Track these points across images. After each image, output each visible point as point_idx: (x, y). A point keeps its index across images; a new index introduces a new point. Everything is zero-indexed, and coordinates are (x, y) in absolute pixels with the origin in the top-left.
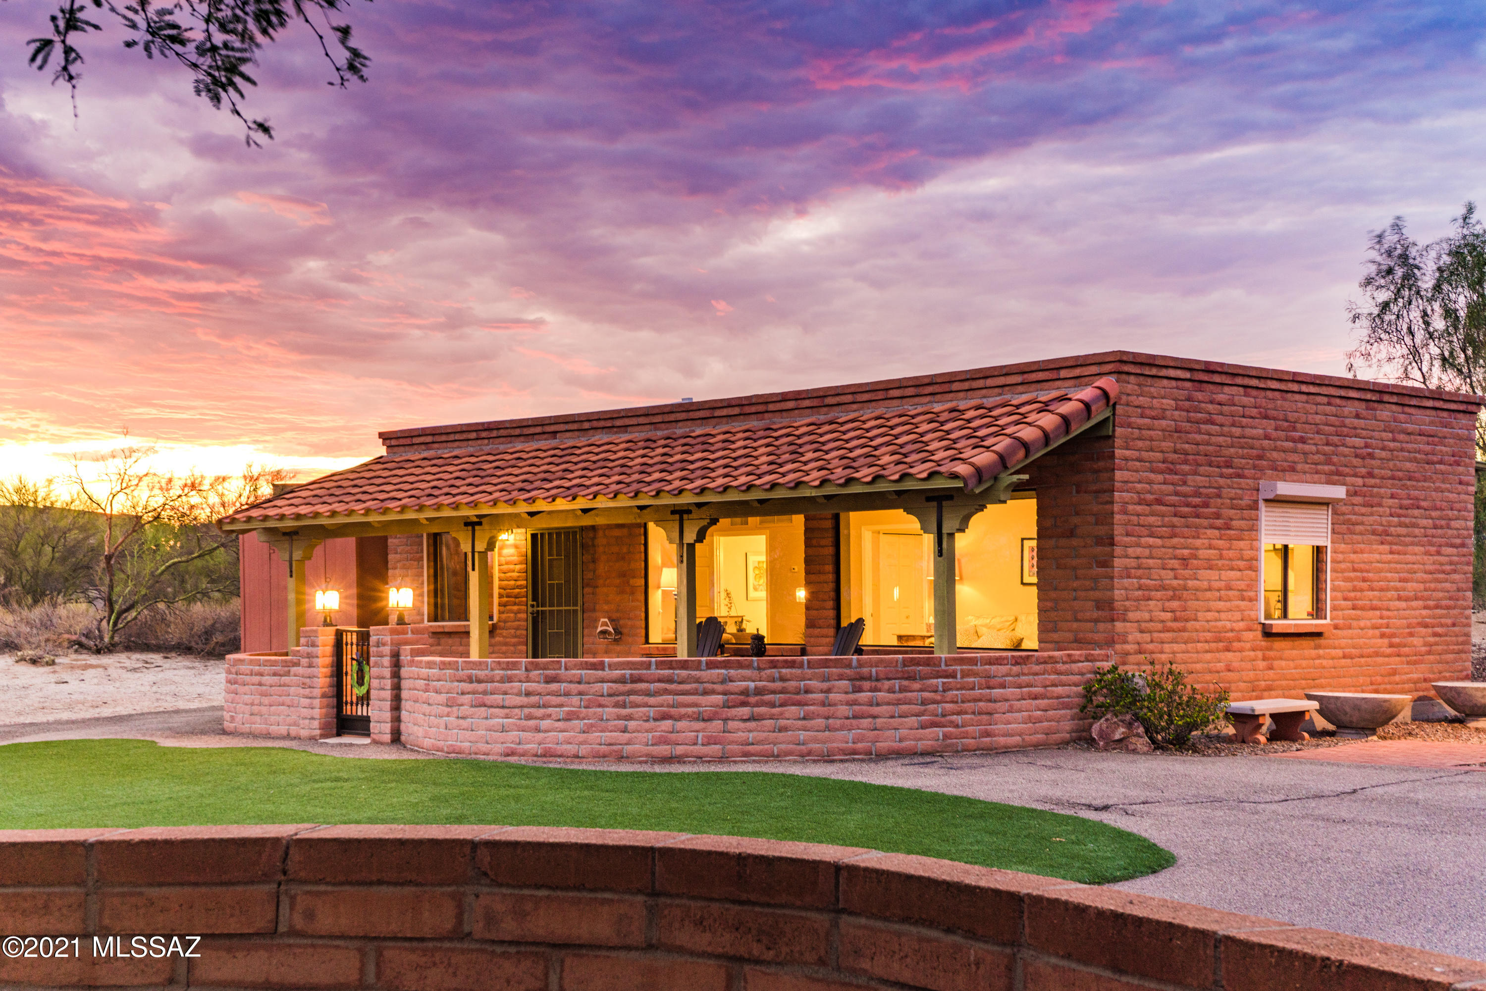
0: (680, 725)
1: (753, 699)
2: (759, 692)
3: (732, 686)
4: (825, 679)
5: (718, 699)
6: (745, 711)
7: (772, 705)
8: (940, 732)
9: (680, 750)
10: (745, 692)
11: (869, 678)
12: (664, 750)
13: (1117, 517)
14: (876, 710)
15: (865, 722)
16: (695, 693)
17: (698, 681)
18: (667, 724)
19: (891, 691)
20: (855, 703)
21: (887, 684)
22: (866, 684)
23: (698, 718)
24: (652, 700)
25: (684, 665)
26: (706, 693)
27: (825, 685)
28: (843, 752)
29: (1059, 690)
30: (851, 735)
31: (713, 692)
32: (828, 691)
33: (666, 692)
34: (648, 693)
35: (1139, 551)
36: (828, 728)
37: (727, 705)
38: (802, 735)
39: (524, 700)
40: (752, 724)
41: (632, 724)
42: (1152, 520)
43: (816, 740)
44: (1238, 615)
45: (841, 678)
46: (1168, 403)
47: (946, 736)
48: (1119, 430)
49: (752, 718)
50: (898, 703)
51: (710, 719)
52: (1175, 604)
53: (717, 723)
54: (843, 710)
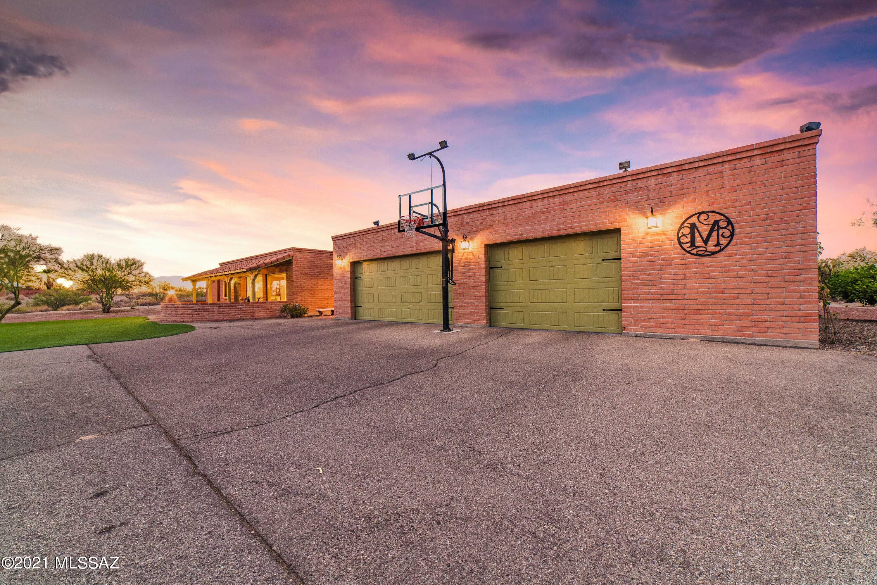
0: (185, 315)
1: (198, 311)
2: (199, 309)
3: (194, 308)
4: (212, 307)
5: (191, 311)
6: (196, 313)
7: (201, 312)
8: (239, 316)
9: (185, 320)
10: (196, 309)
11: (222, 306)
12: (182, 320)
13: (294, 277)
14: (224, 312)
15: (221, 315)
16: (187, 309)
17: (188, 307)
18: (183, 315)
19: (227, 309)
20: (219, 311)
21: (226, 307)
22: (222, 308)
23: (188, 314)
24: (180, 311)
25: (195, 304)
26: (189, 309)
27: (212, 308)
28: (216, 320)
29: (276, 308)
30: (218, 317)
31: (190, 309)
32: (213, 309)
33: (182, 309)
34: (180, 310)
35: (301, 283)
36: (213, 316)
37: (193, 312)
38: (207, 317)
39: (164, 311)
40: (198, 315)
41: (177, 315)
42: (304, 277)
43: (210, 318)
44: (330, 294)
45: (216, 306)
46: (308, 257)
47: (241, 317)
48: (294, 261)
49: (197, 314)
50: (229, 311)
51: (190, 314)
52: (312, 292)
53: (191, 315)
54: (216, 312)
